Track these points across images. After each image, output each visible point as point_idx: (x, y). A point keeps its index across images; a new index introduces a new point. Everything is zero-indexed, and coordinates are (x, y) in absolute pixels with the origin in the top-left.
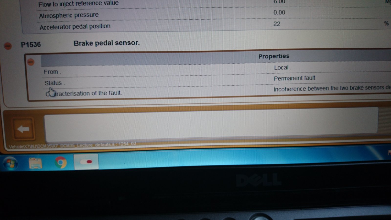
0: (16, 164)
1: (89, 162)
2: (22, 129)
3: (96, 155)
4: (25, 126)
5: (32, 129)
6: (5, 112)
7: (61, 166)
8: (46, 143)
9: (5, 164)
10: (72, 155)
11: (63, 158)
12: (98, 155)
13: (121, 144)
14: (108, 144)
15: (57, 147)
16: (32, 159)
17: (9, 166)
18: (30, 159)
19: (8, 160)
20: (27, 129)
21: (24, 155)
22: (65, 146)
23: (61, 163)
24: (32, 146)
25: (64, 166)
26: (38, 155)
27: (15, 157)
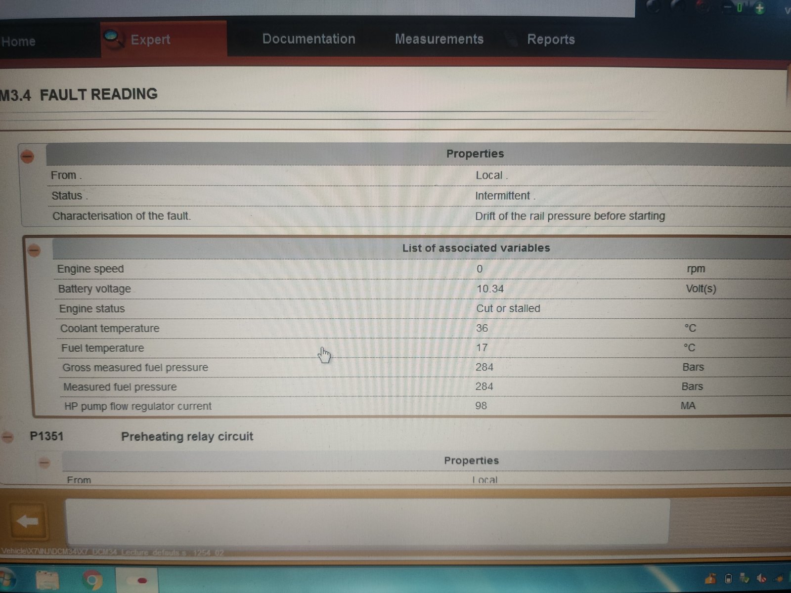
5: (43, 521)
8: (67, 546)
12: (158, 569)
13: (198, 553)
14: (174, 551)
15: (86, 553)
16: (42, 572)
18: (38, 572)
22: (101, 552)
24: (42, 550)
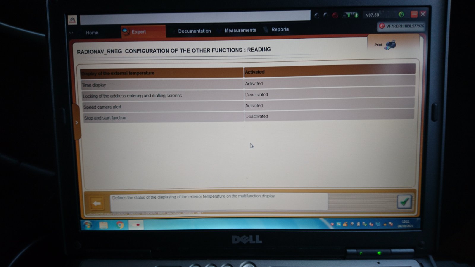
0: (91, 226)
1: (138, 225)
2: (96, 203)
3: (142, 221)
4: (98, 201)
6: (85, 192)
7: (120, 227)
9: (84, 225)
10: (127, 220)
11: (122, 223)
17: (86, 227)
19: (87, 223)
20: (99, 203)
21: (96, 220)
23: (120, 225)
25: (122, 227)
26: (105, 220)
27: (90, 221)
